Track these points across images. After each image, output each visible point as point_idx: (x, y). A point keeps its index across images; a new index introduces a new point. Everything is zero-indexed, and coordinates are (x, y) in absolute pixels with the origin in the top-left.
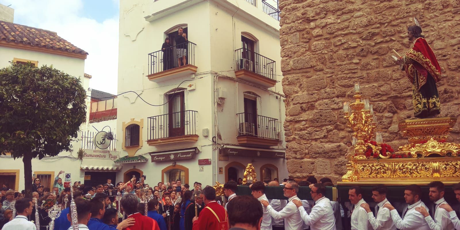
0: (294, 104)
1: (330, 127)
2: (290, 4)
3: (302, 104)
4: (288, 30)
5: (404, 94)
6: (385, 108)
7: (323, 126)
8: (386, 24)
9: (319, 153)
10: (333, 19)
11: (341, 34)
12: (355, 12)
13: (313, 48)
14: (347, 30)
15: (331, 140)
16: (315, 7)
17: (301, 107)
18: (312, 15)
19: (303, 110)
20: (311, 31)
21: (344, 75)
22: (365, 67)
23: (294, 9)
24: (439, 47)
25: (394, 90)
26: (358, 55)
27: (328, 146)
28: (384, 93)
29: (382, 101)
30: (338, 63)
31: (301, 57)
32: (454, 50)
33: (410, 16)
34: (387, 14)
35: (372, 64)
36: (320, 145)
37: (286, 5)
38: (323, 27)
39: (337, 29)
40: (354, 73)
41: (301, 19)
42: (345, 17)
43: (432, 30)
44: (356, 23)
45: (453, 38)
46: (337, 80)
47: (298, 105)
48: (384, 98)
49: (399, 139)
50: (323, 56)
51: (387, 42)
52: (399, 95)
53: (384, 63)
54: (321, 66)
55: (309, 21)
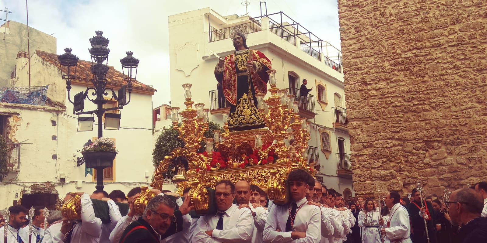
0: (357, 143)
1: (385, 160)
2: (352, 70)
3: (363, 143)
4: (351, 89)
5: (433, 139)
6: (421, 148)
7: (379, 159)
8: (421, 93)
9: (377, 177)
10: (384, 85)
11: (391, 96)
12: (399, 82)
13: (370, 104)
14: (394, 94)
15: (386, 168)
16: (370, 75)
17: (363, 145)
18: (369, 80)
19: (365, 147)
20: (368, 92)
21: (394, 125)
22: (407, 120)
23: (355, 74)
24: (454, 111)
25: (426, 137)
26: (402, 111)
27: (384, 172)
28: (420, 138)
29: (418, 143)
30: (389, 116)
31: (362, 110)
32: (463, 113)
33: (436, 89)
34: (421, 86)
35: (412, 118)
36: (377, 172)
37: (348, 71)
38: (377, 90)
39: (387, 92)
40: (400, 123)
41: (361, 82)
42: (392, 84)
43: (449, 99)
44: (401, 90)
45: (462, 105)
46: (388, 128)
47: (360, 143)
48: (420, 141)
49: (430, 168)
50: (378, 110)
51: (421, 104)
52: (430, 140)
53: (420, 118)
54: (377, 117)
55: (366, 84)
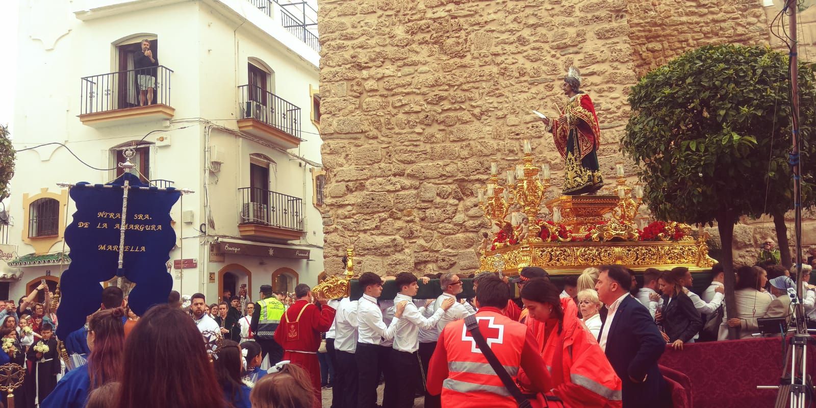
0: (337, 182)
1: (383, 215)
2: (335, 39)
3: (348, 181)
4: (331, 75)
5: (472, 177)
6: (450, 194)
7: (374, 213)
8: (456, 87)
9: (368, 249)
10: (392, 70)
11: (402, 93)
12: (419, 65)
13: (365, 107)
14: (409, 87)
15: (384, 231)
16: (369, 50)
17: (346, 187)
18: (365, 59)
19: (349, 190)
20: (363, 82)
21: (404, 147)
22: (430, 140)
23: (340, 47)
24: (513, 123)
25: (461, 172)
26: (421, 123)
27: (380, 240)
28: (449, 174)
29: (447, 184)
30: (397, 130)
31: (349, 117)
32: (528, 128)
33: (484, 81)
34: (457, 74)
35: (437, 136)
36: (370, 238)
37: (328, 40)
38: (379, 79)
39: (397, 84)
40: (416, 146)
41: (350, 63)
42: (406, 70)
43: (506, 101)
44: (421, 80)
45: (528, 114)
46: (394, 153)
47: (342, 183)
48: (450, 181)
49: (464, 232)
50: (378, 119)
51: (456, 110)
52: (466, 178)
53: (451, 136)
54: (374, 132)
55: (360, 67)
